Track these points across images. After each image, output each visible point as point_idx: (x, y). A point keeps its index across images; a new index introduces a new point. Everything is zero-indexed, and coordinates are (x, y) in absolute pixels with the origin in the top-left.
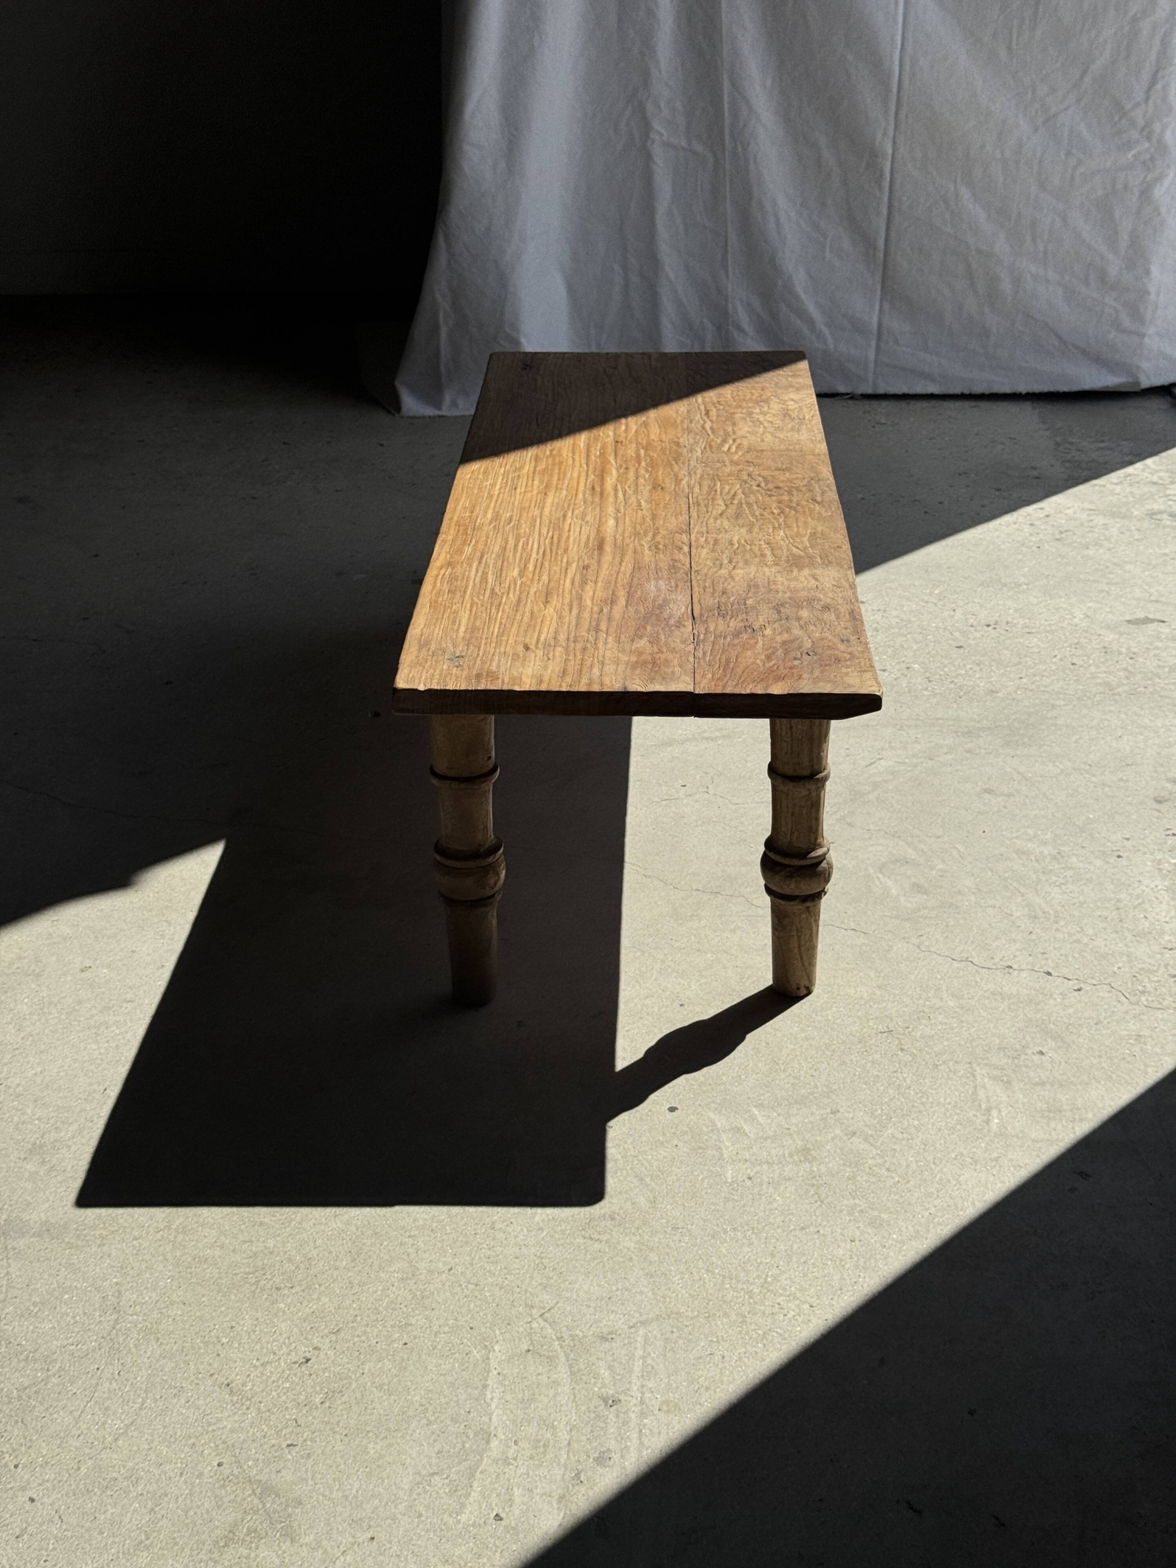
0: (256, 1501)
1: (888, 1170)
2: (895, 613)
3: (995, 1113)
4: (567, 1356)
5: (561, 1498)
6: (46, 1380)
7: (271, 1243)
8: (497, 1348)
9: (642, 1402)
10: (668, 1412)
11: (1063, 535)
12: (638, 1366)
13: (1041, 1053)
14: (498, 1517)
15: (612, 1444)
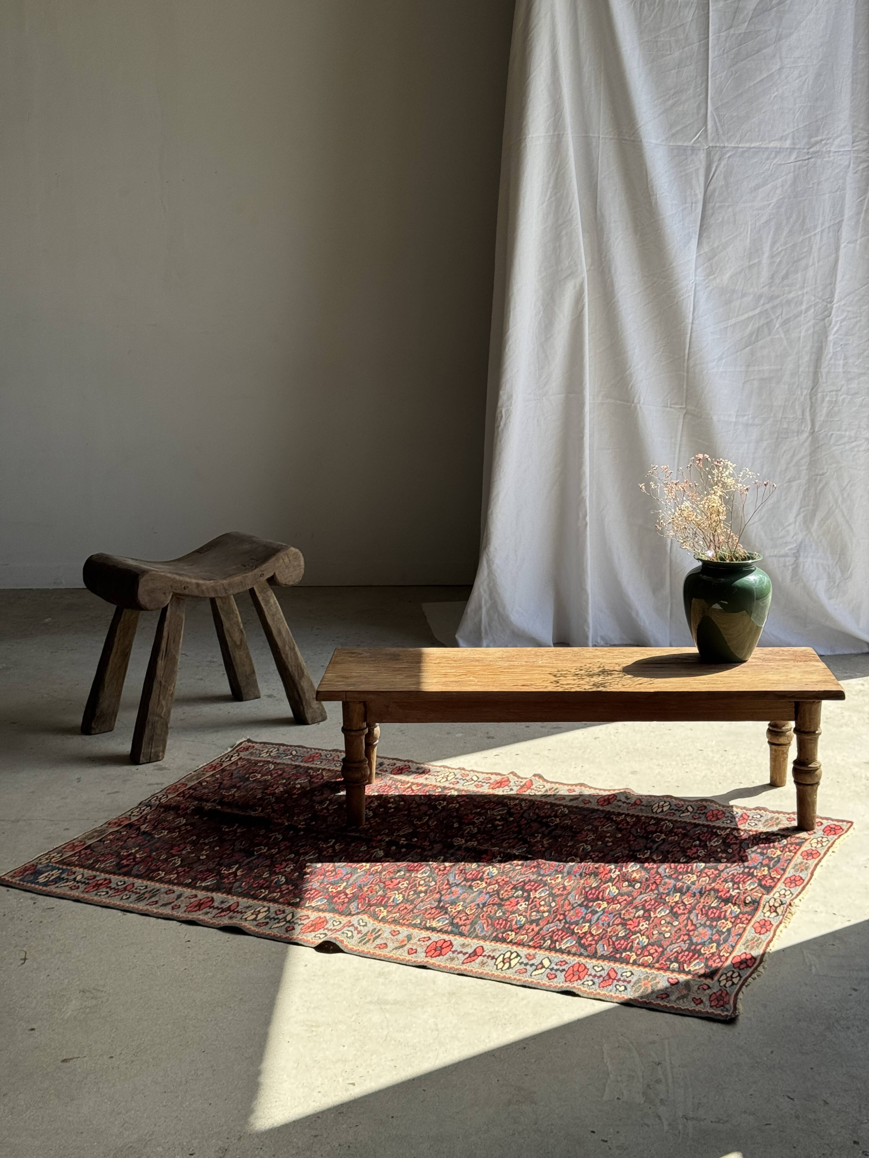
0: (517, 1092)
1: (767, 987)
2: (743, 756)
3: (813, 967)
4: (636, 1049)
5: (643, 1093)
6: (416, 1053)
7: (497, 1009)
8: (605, 1045)
9: (671, 1063)
10: (683, 1067)
11: (829, 720)
12: (667, 1052)
13: (833, 945)
14: (618, 1099)
15: (661, 1077)
